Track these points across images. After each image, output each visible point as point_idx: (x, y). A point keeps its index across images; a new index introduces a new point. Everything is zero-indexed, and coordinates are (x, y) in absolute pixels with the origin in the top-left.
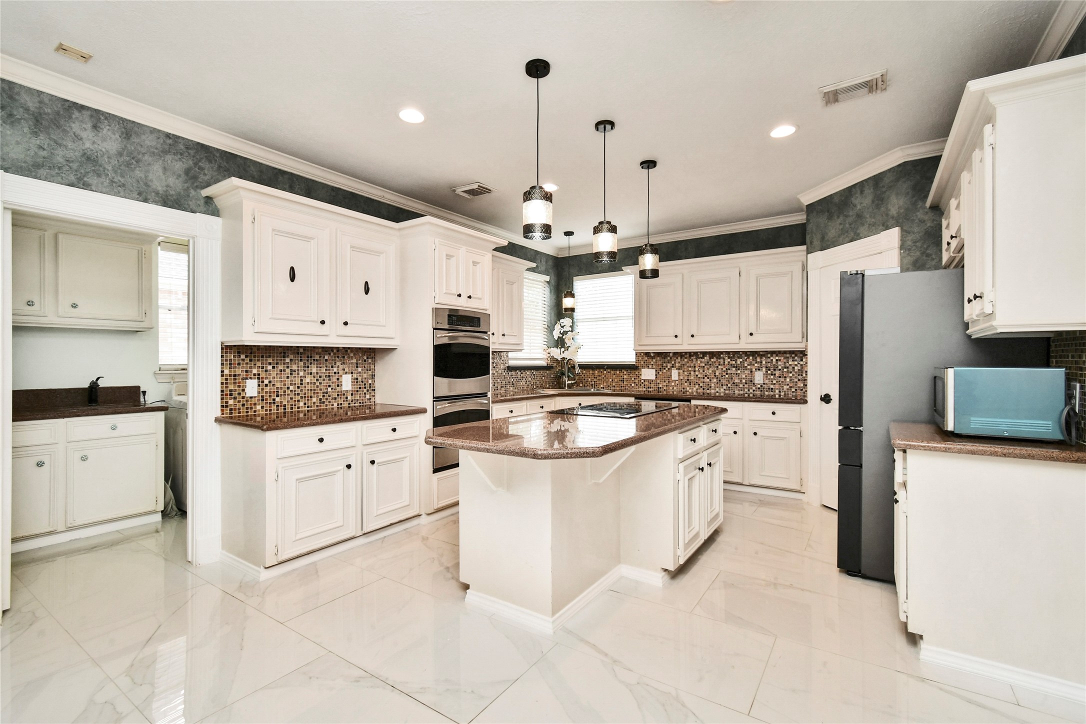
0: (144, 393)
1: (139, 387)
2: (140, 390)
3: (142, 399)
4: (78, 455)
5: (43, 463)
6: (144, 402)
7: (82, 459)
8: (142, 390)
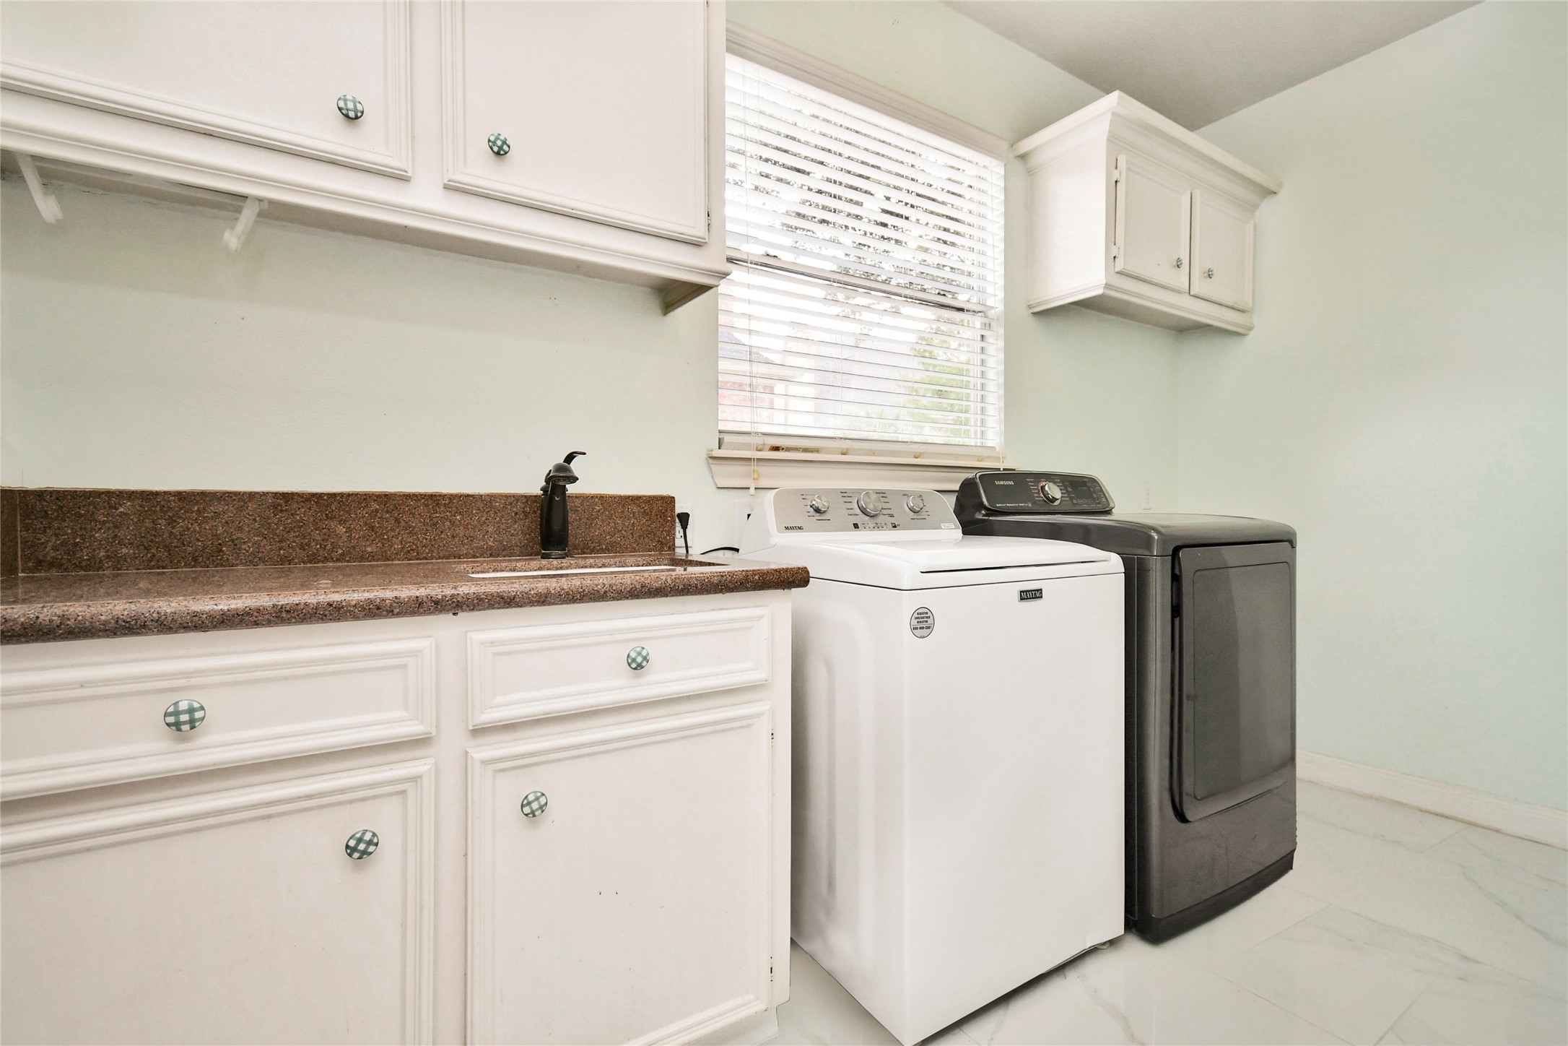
0: (684, 518)
1: (670, 501)
2: (673, 509)
3: (679, 542)
4: (512, 790)
5: (370, 843)
6: (684, 551)
7: (527, 810)
8: (679, 509)
